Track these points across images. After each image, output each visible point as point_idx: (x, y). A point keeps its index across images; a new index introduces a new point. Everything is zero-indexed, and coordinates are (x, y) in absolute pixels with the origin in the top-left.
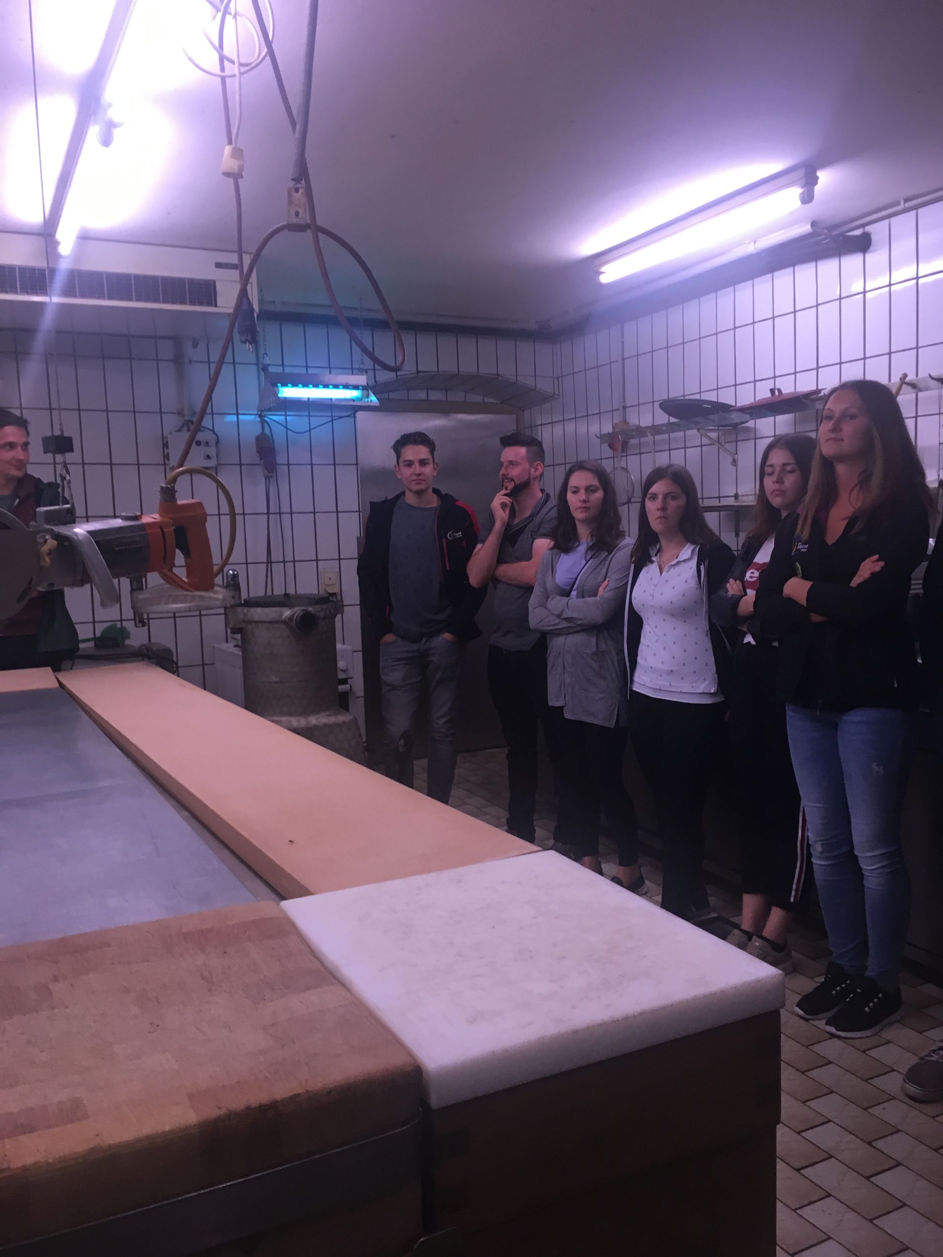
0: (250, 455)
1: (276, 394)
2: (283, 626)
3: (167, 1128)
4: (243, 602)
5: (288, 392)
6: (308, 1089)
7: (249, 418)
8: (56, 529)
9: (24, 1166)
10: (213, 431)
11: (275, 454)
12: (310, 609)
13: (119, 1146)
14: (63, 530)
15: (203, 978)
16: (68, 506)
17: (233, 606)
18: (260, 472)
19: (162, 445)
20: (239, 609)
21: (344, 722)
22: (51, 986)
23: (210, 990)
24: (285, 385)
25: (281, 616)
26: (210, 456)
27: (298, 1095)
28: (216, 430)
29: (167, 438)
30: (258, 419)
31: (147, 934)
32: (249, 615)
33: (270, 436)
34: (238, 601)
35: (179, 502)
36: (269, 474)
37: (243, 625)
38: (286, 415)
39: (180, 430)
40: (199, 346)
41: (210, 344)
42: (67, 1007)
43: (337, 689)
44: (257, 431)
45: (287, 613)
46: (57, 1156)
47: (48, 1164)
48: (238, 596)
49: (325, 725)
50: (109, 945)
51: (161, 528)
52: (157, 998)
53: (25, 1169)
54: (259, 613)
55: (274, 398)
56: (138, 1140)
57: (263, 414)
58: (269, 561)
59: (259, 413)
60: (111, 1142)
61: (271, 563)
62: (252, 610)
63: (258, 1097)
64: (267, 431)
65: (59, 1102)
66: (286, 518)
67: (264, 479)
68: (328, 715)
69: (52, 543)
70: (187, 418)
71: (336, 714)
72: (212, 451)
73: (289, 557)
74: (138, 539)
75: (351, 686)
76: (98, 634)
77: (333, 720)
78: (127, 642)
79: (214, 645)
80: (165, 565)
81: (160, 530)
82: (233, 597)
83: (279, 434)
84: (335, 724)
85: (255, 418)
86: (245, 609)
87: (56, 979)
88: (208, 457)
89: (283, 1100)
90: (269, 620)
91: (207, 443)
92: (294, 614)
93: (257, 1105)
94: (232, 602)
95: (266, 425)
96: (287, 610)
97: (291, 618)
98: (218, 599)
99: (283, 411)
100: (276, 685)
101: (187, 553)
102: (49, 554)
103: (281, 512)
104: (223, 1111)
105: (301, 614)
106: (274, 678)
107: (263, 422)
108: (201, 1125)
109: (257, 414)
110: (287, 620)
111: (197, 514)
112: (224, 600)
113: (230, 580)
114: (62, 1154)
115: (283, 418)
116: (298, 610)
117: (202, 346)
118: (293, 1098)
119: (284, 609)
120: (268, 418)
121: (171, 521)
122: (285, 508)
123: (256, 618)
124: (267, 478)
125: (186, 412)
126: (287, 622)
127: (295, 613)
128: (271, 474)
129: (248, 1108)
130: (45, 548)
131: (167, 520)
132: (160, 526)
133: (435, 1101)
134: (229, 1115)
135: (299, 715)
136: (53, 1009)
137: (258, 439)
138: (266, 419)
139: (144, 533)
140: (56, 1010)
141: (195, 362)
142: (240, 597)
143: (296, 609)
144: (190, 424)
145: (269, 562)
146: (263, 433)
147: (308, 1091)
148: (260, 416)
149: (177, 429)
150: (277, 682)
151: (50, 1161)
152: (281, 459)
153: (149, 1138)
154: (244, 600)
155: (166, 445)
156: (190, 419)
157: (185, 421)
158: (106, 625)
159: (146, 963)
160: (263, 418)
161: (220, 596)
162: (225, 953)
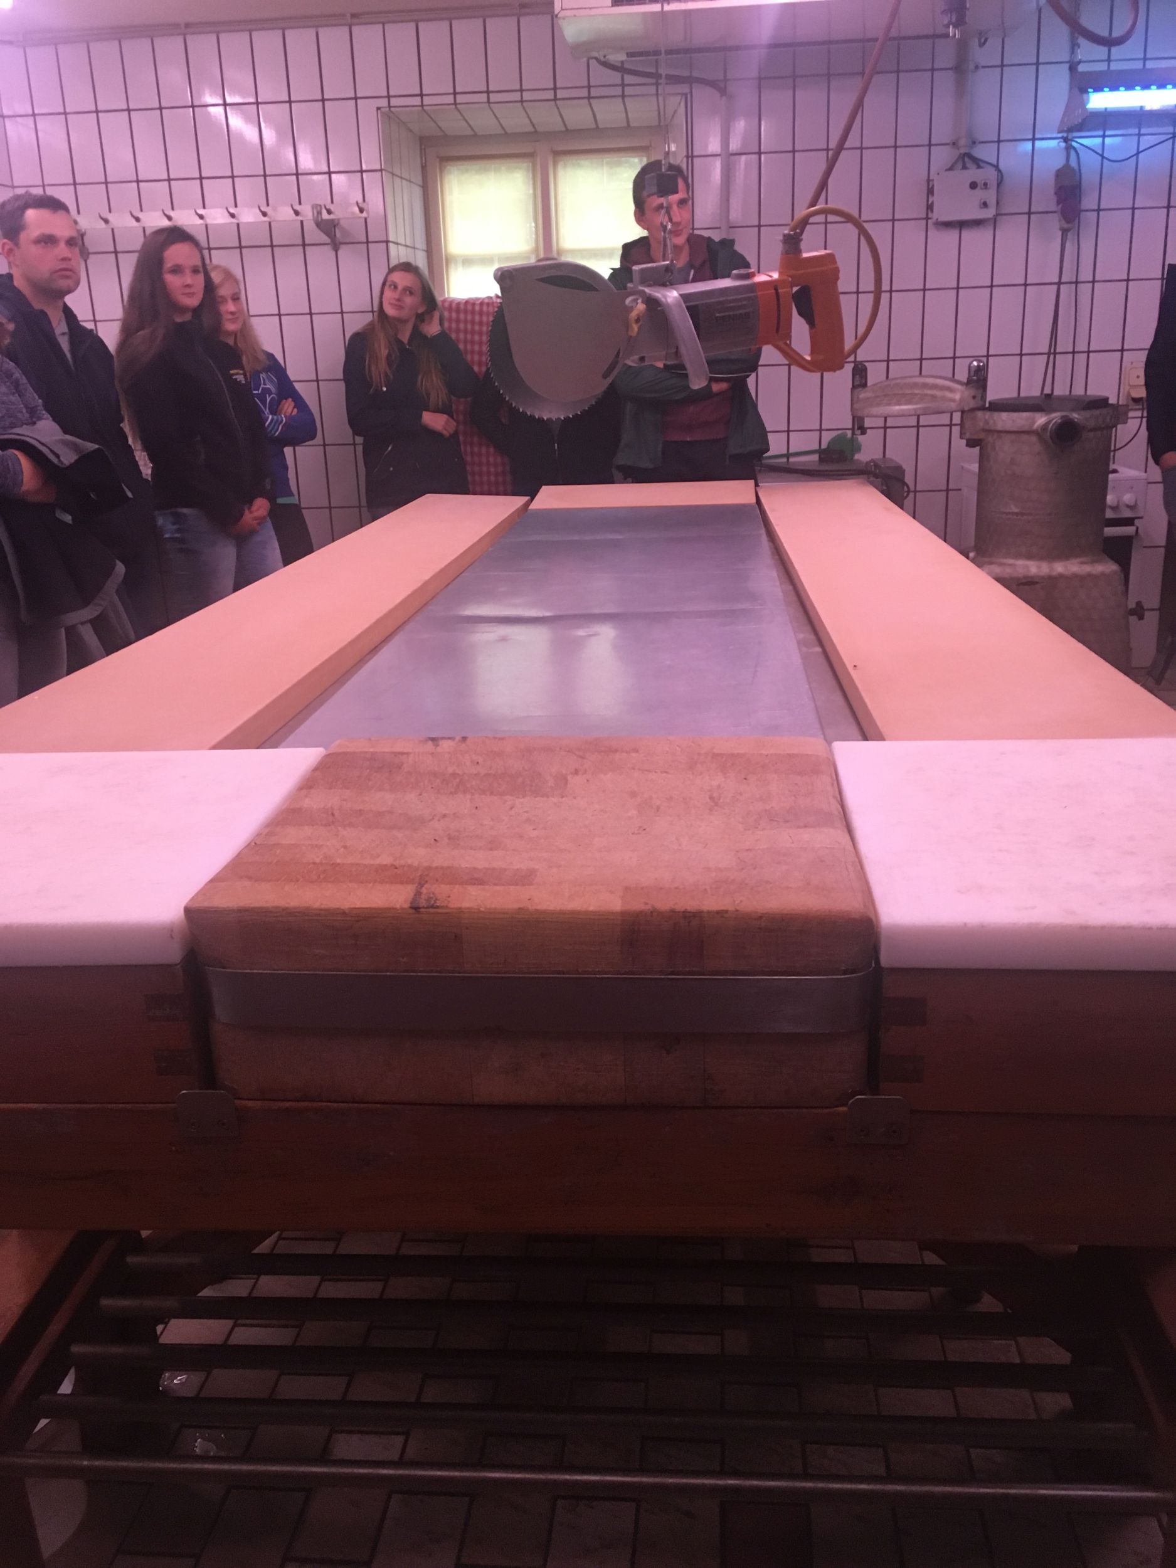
0: (1045, 200)
1: (1083, 104)
2: (1034, 438)
3: (591, 909)
4: (987, 405)
5: (1100, 101)
6: (738, 908)
7: (1051, 145)
8: (647, 290)
9: (460, 908)
10: (997, 167)
11: (1080, 196)
12: (1075, 416)
13: (544, 912)
14: (658, 293)
15: (711, 798)
16: (668, 262)
17: (973, 410)
18: (1054, 223)
19: (926, 192)
20: (980, 414)
21: (1103, 574)
22: (569, 777)
23: (711, 810)
24: (1099, 89)
25: (1034, 423)
26: (988, 203)
27: (727, 911)
28: (1001, 166)
29: (933, 180)
30: (1063, 145)
31: (678, 748)
32: (991, 422)
33: (1077, 170)
34: (980, 403)
35: (805, 255)
36: (1066, 226)
37: (982, 436)
38: (1104, 136)
39: (951, 169)
40: (987, 44)
41: (1006, 39)
42: (575, 798)
43: (1102, 530)
44: (1059, 163)
45: (1041, 420)
46: (488, 907)
47: (480, 912)
48: (980, 395)
49: (1075, 576)
50: (636, 751)
51: (776, 289)
52: (658, 808)
53: (460, 910)
54: (1005, 420)
55: (1080, 110)
56: (562, 913)
57: (1070, 136)
58: (1052, 351)
59: (1065, 135)
60: (538, 907)
61: (1055, 353)
62: (996, 415)
63: (689, 904)
64: (1073, 162)
65: (517, 869)
66: (1085, 289)
67: (1060, 233)
68: (1082, 563)
69: (641, 307)
70: (962, 151)
71: (1093, 562)
72: (991, 196)
73: (1082, 346)
74: (744, 303)
75: (1137, 528)
76: (824, 446)
77: (1087, 569)
78: (857, 457)
79: (963, 464)
80: (780, 335)
81: (773, 291)
82: (974, 397)
83: (1089, 164)
84: (1089, 575)
85: (1059, 143)
86: (988, 414)
87: (576, 772)
88: (985, 205)
89: (709, 912)
90: (1016, 429)
91: (985, 184)
92: (1049, 422)
93: (683, 910)
94: (972, 404)
95: (1073, 153)
96: (1042, 417)
97: (1044, 427)
98: (953, 400)
99: (1099, 130)
100: (1015, 517)
101: (811, 322)
102: (637, 321)
103: (1079, 280)
104: (648, 907)
105: (1059, 421)
106: (1013, 507)
107: (1069, 148)
108: (623, 913)
109: (1062, 138)
110: (1039, 430)
111: (827, 268)
112: (961, 400)
113: (972, 373)
114: (493, 906)
115: (1099, 140)
116: (1056, 417)
117: (994, 43)
118: (720, 913)
119: (1037, 415)
120: (1077, 142)
121: (790, 279)
122: (1086, 275)
123: (999, 427)
124: (1065, 232)
125: (962, 142)
126: (1040, 433)
127: (1053, 419)
128: (1069, 226)
129: (673, 911)
130: (633, 315)
131: (786, 277)
132: (773, 285)
133: (885, 960)
134: (652, 912)
135: (1041, 558)
136: (562, 797)
137: (1059, 174)
138: (1074, 144)
139: (752, 295)
140: (564, 799)
141: (984, 67)
142: (984, 398)
143: (1054, 415)
144: (966, 159)
145: (1052, 353)
146: (1067, 165)
147: (737, 911)
148: (1066, 140)
149: (948, 167)
150: (1017, 514)
151: (482, 909)
152: (1089, 202)
153: (572, 912)
154: (990, 403)
155: (930, 191)
156: (967, 151)
157: (961, 154)
158: (834, 434)
159: (665, 774)
160: (1070, 142)
161: (957, 396)
162: (745, 779)
